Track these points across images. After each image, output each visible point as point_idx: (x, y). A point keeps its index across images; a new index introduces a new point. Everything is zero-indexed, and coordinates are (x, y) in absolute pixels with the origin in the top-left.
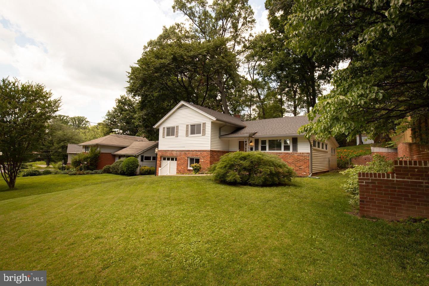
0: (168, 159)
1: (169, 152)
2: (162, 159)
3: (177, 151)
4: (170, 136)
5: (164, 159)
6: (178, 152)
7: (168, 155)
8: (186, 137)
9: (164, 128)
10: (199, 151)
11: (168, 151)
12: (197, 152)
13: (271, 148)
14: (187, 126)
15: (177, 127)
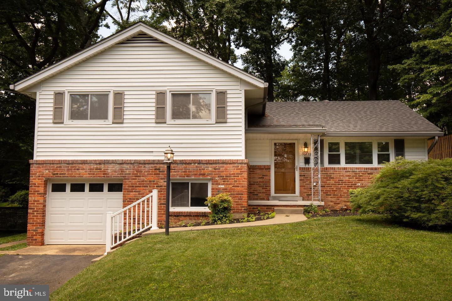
0: (78, 188)
1: (86, 166)
2: (50, 188)
3: (123, 163)
4: (87, 119)
5: (59, 188)
6: (125, 166)
7: (84, 175)
8: (155, 125)
9: (59, 96)
10: (209, 162)
11: (84, 162)
12: (203, 166)
13: (350, 159)
14: (161, 96)
15: (119, 96)
